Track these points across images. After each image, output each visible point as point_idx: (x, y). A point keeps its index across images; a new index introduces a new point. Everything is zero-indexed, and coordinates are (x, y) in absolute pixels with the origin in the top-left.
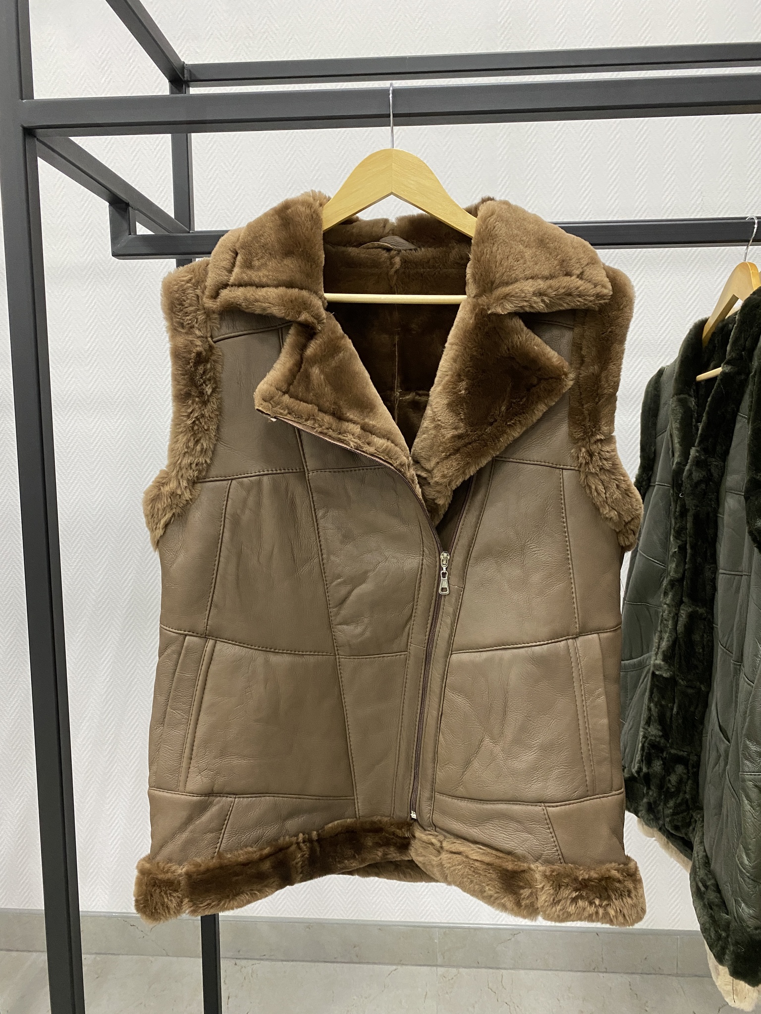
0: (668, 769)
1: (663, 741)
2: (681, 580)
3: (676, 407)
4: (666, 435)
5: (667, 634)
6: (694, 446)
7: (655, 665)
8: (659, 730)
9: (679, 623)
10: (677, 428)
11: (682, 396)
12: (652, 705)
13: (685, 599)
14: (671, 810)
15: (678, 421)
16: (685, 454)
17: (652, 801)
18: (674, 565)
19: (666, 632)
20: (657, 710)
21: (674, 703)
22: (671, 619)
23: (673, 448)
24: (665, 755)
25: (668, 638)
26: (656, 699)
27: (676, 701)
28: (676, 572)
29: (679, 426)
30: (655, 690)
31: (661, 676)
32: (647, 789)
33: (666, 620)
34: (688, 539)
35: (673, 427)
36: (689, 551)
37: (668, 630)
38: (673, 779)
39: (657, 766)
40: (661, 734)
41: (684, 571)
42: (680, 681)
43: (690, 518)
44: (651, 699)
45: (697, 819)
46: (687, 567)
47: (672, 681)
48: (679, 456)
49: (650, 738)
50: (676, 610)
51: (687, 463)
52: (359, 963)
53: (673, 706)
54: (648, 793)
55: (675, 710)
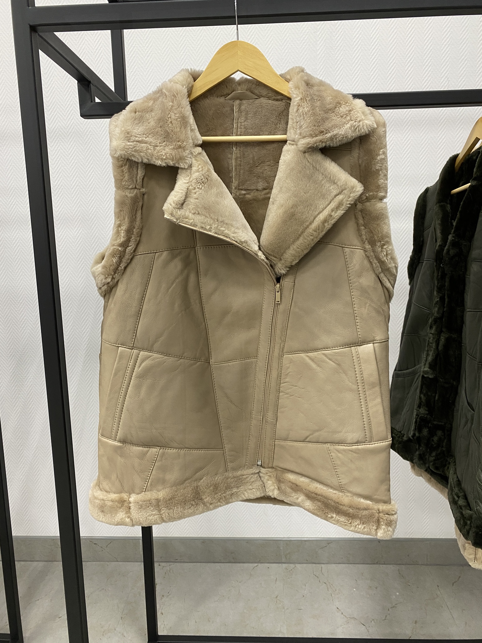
0: (432, 433)
1: (429, 417)
2: (441, 318)
3: (438, 210)
4: (432, 229)
5: (432, 352)
6: (451, 234)
7: (424, 372)
8: (426, 410)
9: (440, 344)
10: (439, 223)
11: (442, 204)
12: (422, 395)
13: (444, 330)
14: (434, 458)
15: (440, 219)
16: (445, 240)
17: (421, 452)
18: (436, 309)
19: (431, 351)
20: (425, 398)
21: (436, 393)
22: (434, 342)
23: (436, 237)
24: (430, 425)
25: (432, 354)
26: (425, 392)
27: (437, 392)
28: (438, 313)
29: (440, 222)
30: (424, 387)
31: (428, 377)
32: (419, 446)
33: (431, 343)
34: (446, 292)
35: (437, 223)
36: (446, 300)
37: (433, 349)
38: (435, 439)
39: (425, 432)
40: (427, 412)
41: (444, 312)
42: (441, 379)
43: (447, 280)
44: (421, 392)
45: (450, 462)
46: (445, 309)
47: (435, 380)
48: (441, 241)
49: (420, 415)
50: (438, 336)
51: (446, 244)
52: (235, 563)
53: (436, 396)
54: (419, 448)
55: (437, 398)
